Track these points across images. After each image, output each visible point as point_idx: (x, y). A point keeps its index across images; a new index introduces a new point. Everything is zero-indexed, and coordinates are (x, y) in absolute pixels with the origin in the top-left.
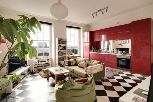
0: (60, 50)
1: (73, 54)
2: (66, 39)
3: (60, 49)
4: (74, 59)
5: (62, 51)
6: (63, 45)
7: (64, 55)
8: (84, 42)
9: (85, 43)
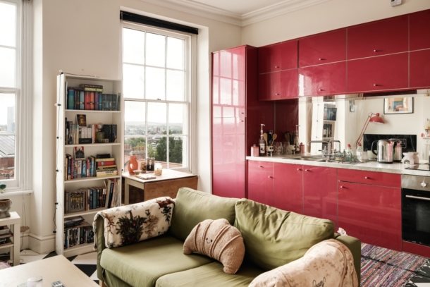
0: (79, 146)
1: (158, 165)
2: (116, 84)
3: (82, 141)
4: (163, 199)
5: (91, 149)
6: (97, 117)
7: (102, 175)
8: (215, 102)
9: (222, 106)
